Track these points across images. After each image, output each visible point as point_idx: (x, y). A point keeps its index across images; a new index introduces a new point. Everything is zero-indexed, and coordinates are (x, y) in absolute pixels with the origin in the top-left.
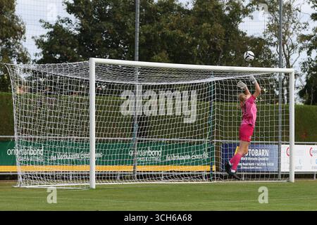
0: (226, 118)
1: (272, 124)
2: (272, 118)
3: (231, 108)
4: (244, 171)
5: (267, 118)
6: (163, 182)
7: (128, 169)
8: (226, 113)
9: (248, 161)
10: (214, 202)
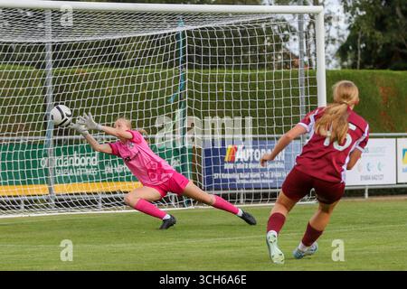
0: (205, 97)
1: (287, 102)
2: (287, 93)
3: (213, 78)
4: (240, 186)
5: (278, 94)
6: (101, 211)
7: (39, 190)
8: (205, 87)
9: (247, 171)
10: (188, 241)
